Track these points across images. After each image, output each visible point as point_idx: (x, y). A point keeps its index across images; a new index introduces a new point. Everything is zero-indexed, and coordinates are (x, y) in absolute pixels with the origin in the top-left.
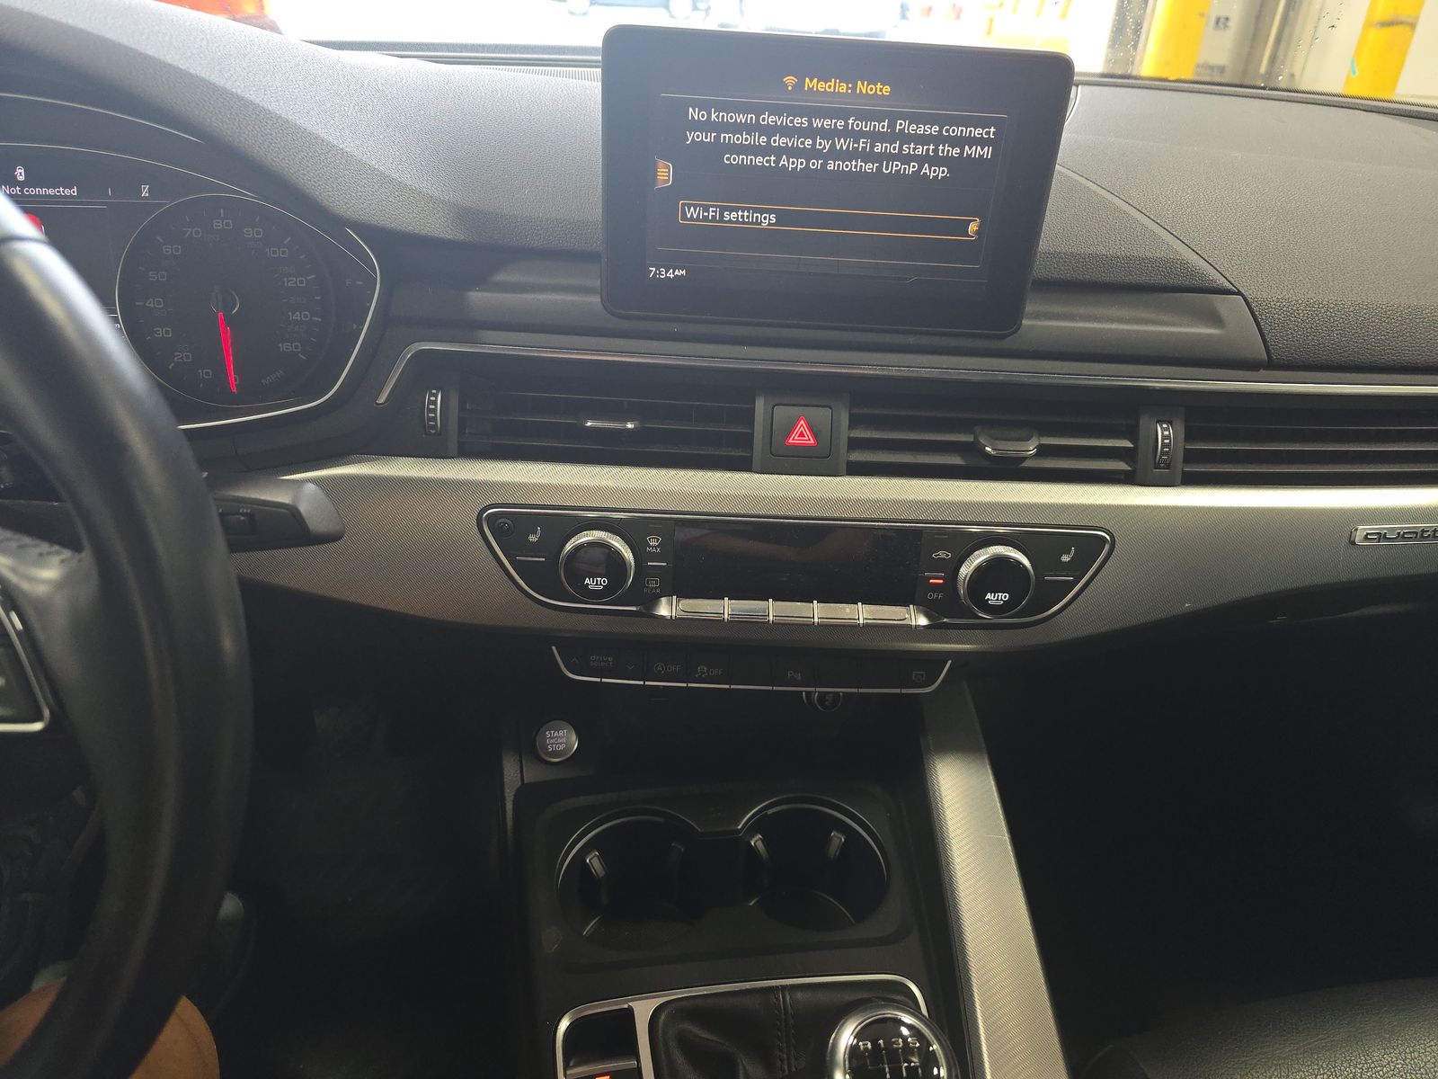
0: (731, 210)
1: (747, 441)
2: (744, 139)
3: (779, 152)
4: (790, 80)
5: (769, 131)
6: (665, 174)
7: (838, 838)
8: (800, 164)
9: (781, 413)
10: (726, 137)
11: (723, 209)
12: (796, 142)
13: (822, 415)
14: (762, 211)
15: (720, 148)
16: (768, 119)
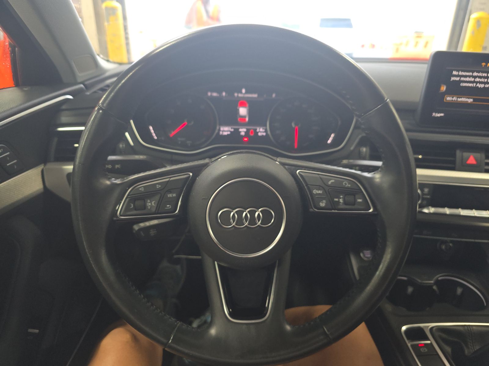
0: (460, 98)
1: (454, 162)
2: (468, 79)
3: (477, 83)
4: (484, 64)
5: (475, 77)
6: (443, 88)
7: (459, 291)
8: (482, 86)
9: (466, 154)
10: (462, 79)
11: (458, 98)
12: (482, 80)
13: (478, 155)
14: (469, 98)
15: (461, 82)
16: (475, 74)
